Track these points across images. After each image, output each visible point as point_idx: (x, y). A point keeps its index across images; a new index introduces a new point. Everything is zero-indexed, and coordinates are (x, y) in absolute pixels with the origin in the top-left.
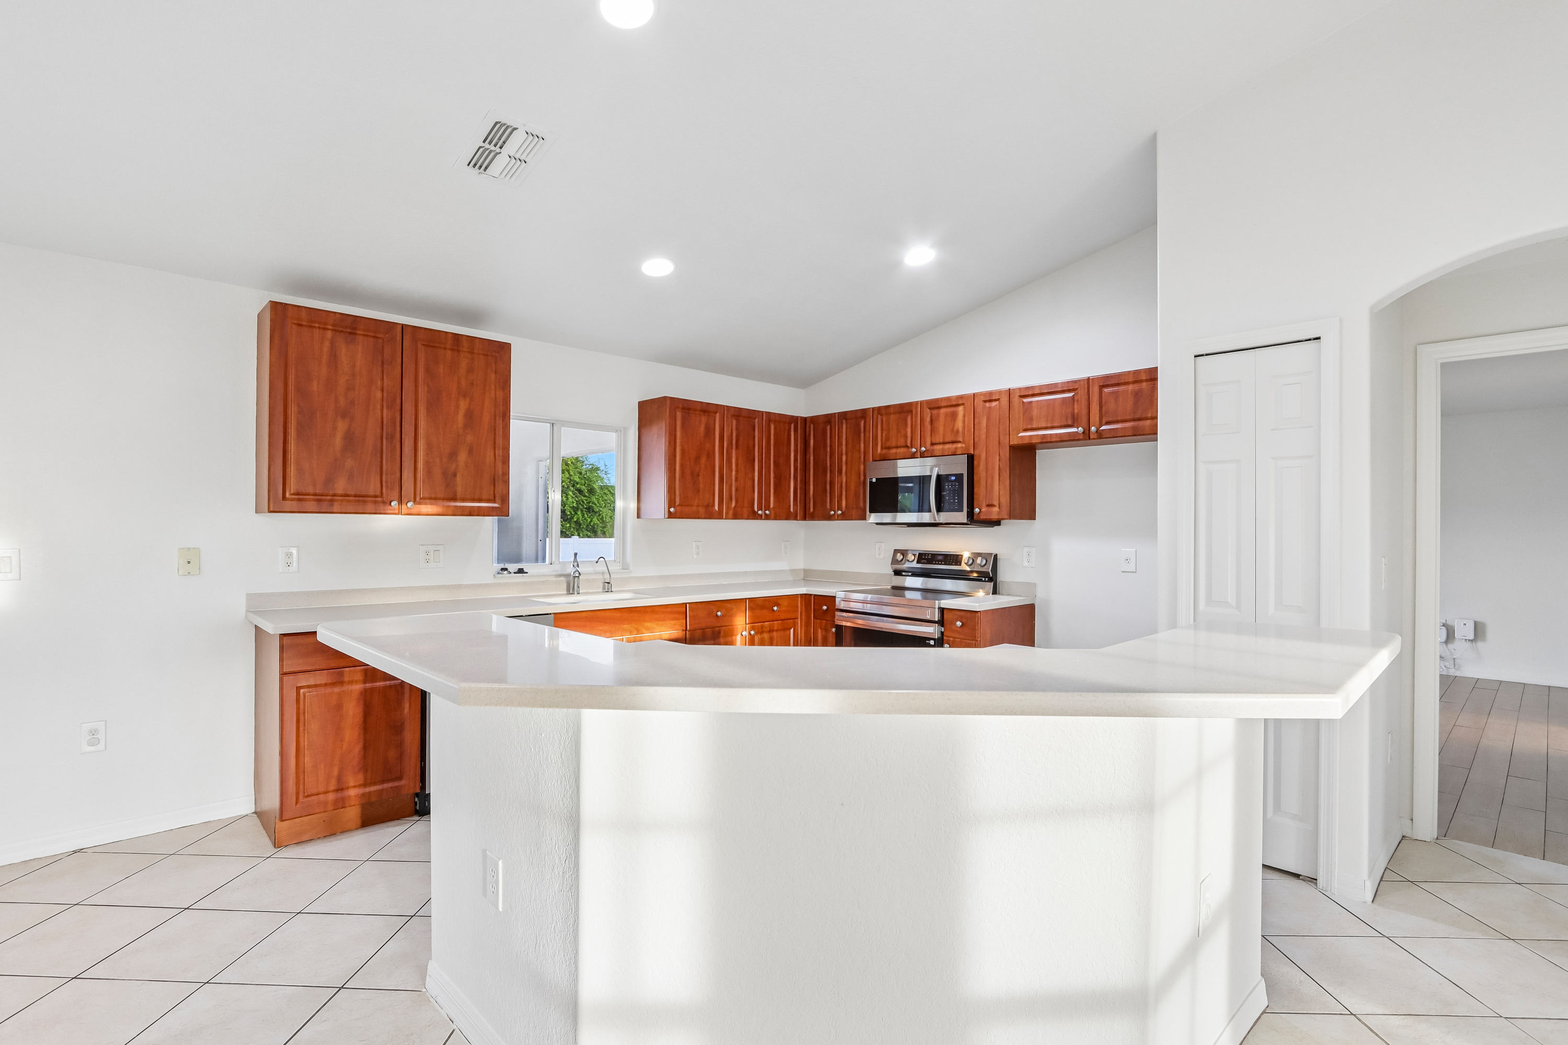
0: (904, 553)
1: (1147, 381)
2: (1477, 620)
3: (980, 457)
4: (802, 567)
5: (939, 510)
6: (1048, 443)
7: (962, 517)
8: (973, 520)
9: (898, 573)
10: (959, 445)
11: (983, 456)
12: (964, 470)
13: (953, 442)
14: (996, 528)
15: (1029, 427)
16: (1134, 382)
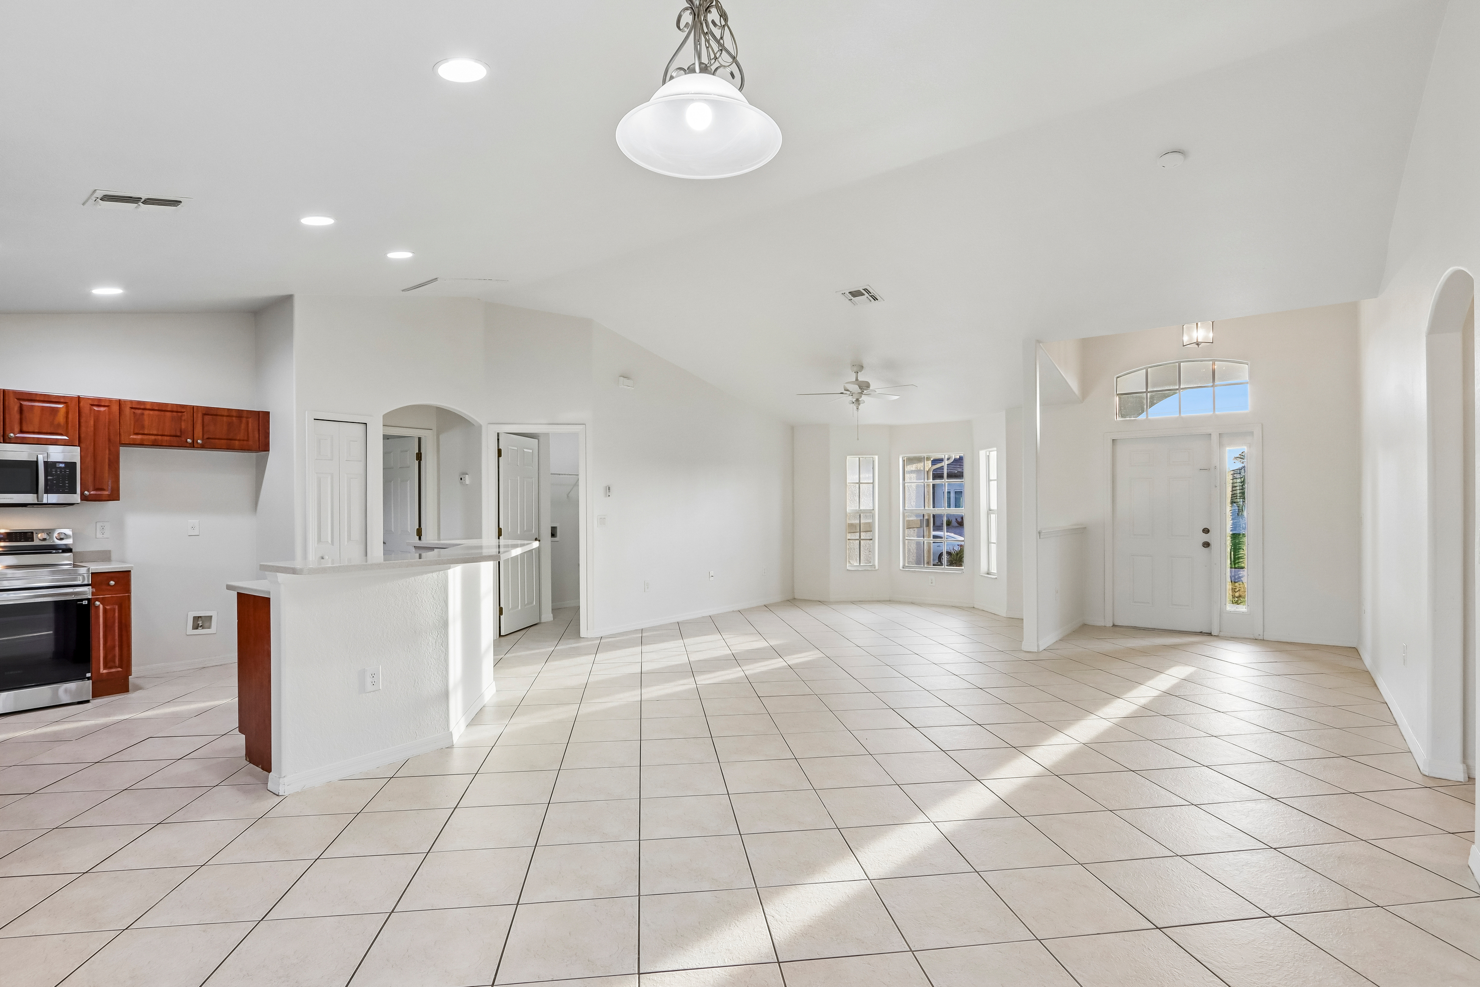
3: (87, 449)
5: (49, 491)
7: (75, 497)
8: (83, 500)
10: (61, 437)
11: (91, 449)
12: (77, 460)
13: (53, 434)
16: (227, 416)
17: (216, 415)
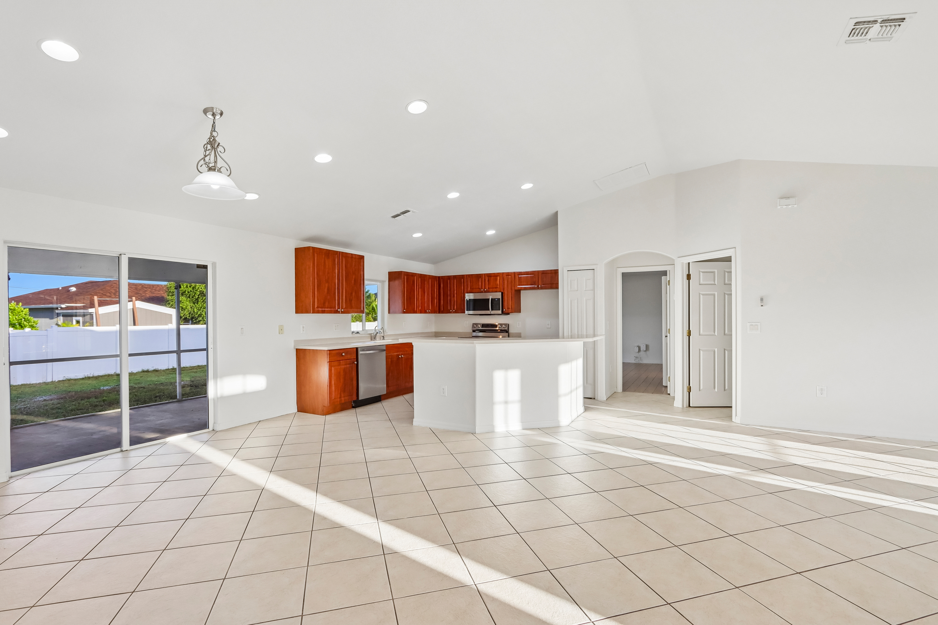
0: (476, 324)
1: (554, 273)
2: (646, 344)
3: (505, 293)
4: (434, 331)
5: (492, 310)
6: (525, 289)
7: (500, 312)
8: (503, 313)
9: (474, 331)
10: (498, 289)
11: (506, 293)
12: (500, 297)
13: (496, 288)
14: (508, 315)
15: (520, 284)
16: (551, 273)
17: (546, 274)
